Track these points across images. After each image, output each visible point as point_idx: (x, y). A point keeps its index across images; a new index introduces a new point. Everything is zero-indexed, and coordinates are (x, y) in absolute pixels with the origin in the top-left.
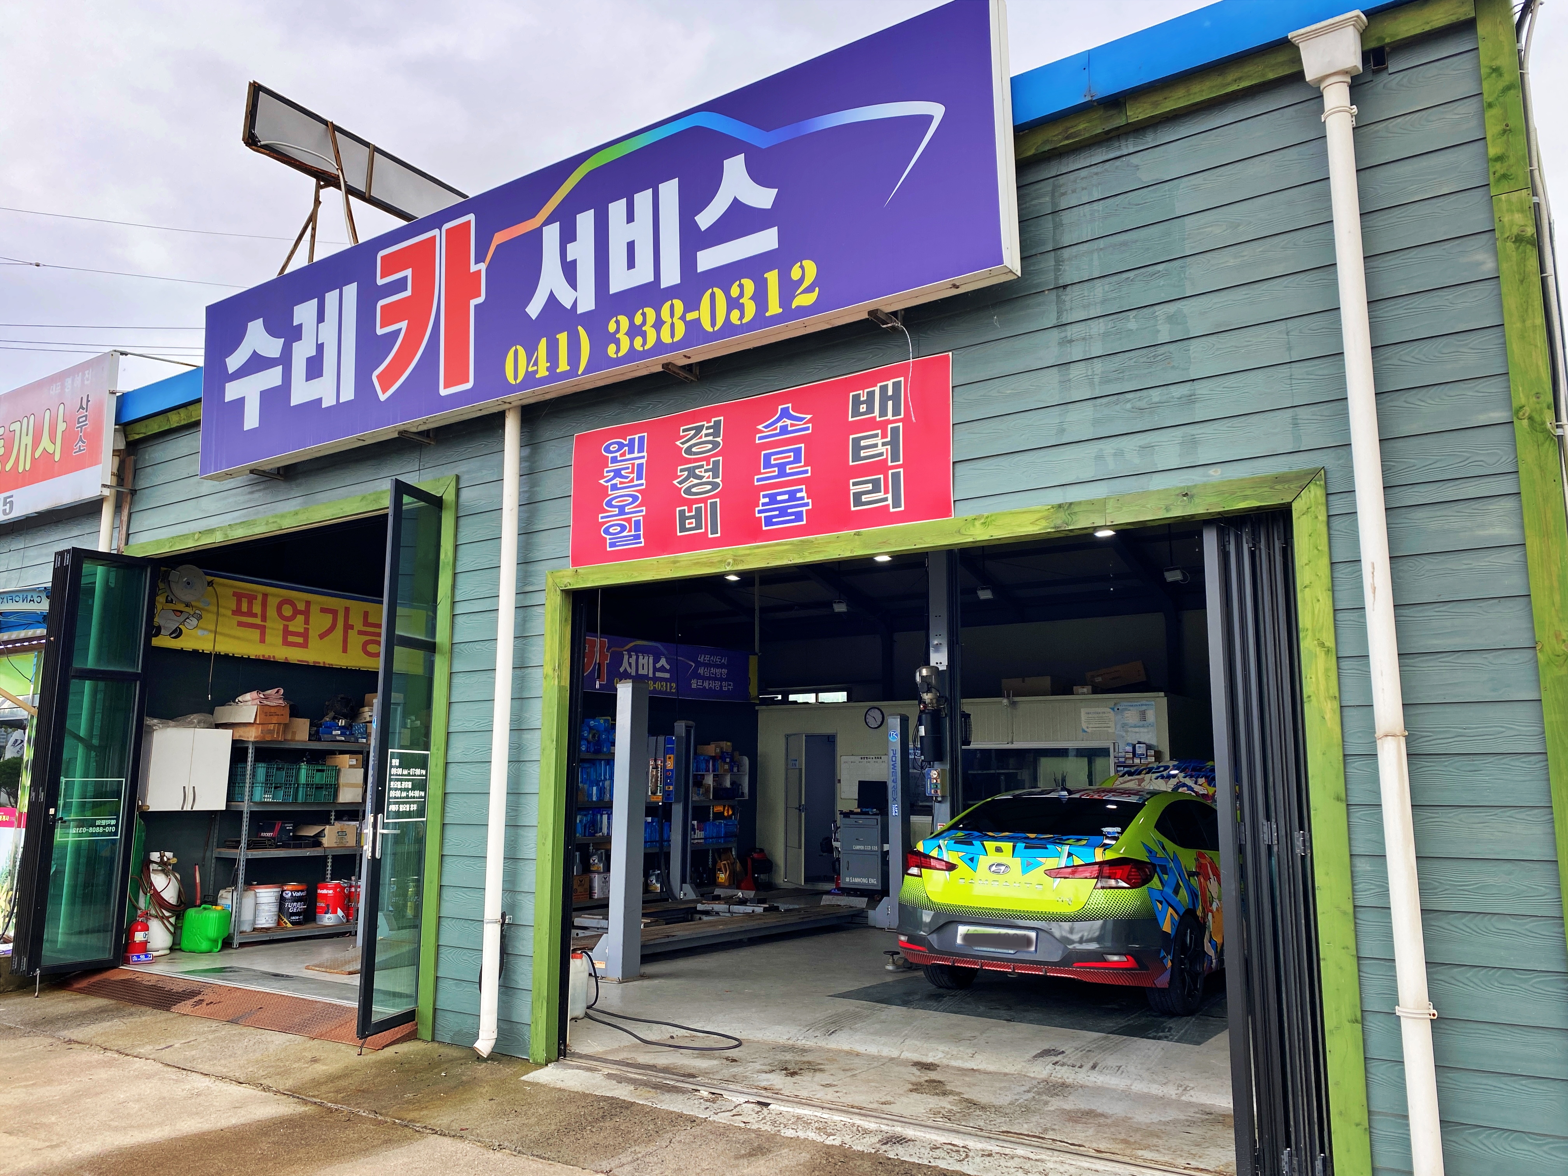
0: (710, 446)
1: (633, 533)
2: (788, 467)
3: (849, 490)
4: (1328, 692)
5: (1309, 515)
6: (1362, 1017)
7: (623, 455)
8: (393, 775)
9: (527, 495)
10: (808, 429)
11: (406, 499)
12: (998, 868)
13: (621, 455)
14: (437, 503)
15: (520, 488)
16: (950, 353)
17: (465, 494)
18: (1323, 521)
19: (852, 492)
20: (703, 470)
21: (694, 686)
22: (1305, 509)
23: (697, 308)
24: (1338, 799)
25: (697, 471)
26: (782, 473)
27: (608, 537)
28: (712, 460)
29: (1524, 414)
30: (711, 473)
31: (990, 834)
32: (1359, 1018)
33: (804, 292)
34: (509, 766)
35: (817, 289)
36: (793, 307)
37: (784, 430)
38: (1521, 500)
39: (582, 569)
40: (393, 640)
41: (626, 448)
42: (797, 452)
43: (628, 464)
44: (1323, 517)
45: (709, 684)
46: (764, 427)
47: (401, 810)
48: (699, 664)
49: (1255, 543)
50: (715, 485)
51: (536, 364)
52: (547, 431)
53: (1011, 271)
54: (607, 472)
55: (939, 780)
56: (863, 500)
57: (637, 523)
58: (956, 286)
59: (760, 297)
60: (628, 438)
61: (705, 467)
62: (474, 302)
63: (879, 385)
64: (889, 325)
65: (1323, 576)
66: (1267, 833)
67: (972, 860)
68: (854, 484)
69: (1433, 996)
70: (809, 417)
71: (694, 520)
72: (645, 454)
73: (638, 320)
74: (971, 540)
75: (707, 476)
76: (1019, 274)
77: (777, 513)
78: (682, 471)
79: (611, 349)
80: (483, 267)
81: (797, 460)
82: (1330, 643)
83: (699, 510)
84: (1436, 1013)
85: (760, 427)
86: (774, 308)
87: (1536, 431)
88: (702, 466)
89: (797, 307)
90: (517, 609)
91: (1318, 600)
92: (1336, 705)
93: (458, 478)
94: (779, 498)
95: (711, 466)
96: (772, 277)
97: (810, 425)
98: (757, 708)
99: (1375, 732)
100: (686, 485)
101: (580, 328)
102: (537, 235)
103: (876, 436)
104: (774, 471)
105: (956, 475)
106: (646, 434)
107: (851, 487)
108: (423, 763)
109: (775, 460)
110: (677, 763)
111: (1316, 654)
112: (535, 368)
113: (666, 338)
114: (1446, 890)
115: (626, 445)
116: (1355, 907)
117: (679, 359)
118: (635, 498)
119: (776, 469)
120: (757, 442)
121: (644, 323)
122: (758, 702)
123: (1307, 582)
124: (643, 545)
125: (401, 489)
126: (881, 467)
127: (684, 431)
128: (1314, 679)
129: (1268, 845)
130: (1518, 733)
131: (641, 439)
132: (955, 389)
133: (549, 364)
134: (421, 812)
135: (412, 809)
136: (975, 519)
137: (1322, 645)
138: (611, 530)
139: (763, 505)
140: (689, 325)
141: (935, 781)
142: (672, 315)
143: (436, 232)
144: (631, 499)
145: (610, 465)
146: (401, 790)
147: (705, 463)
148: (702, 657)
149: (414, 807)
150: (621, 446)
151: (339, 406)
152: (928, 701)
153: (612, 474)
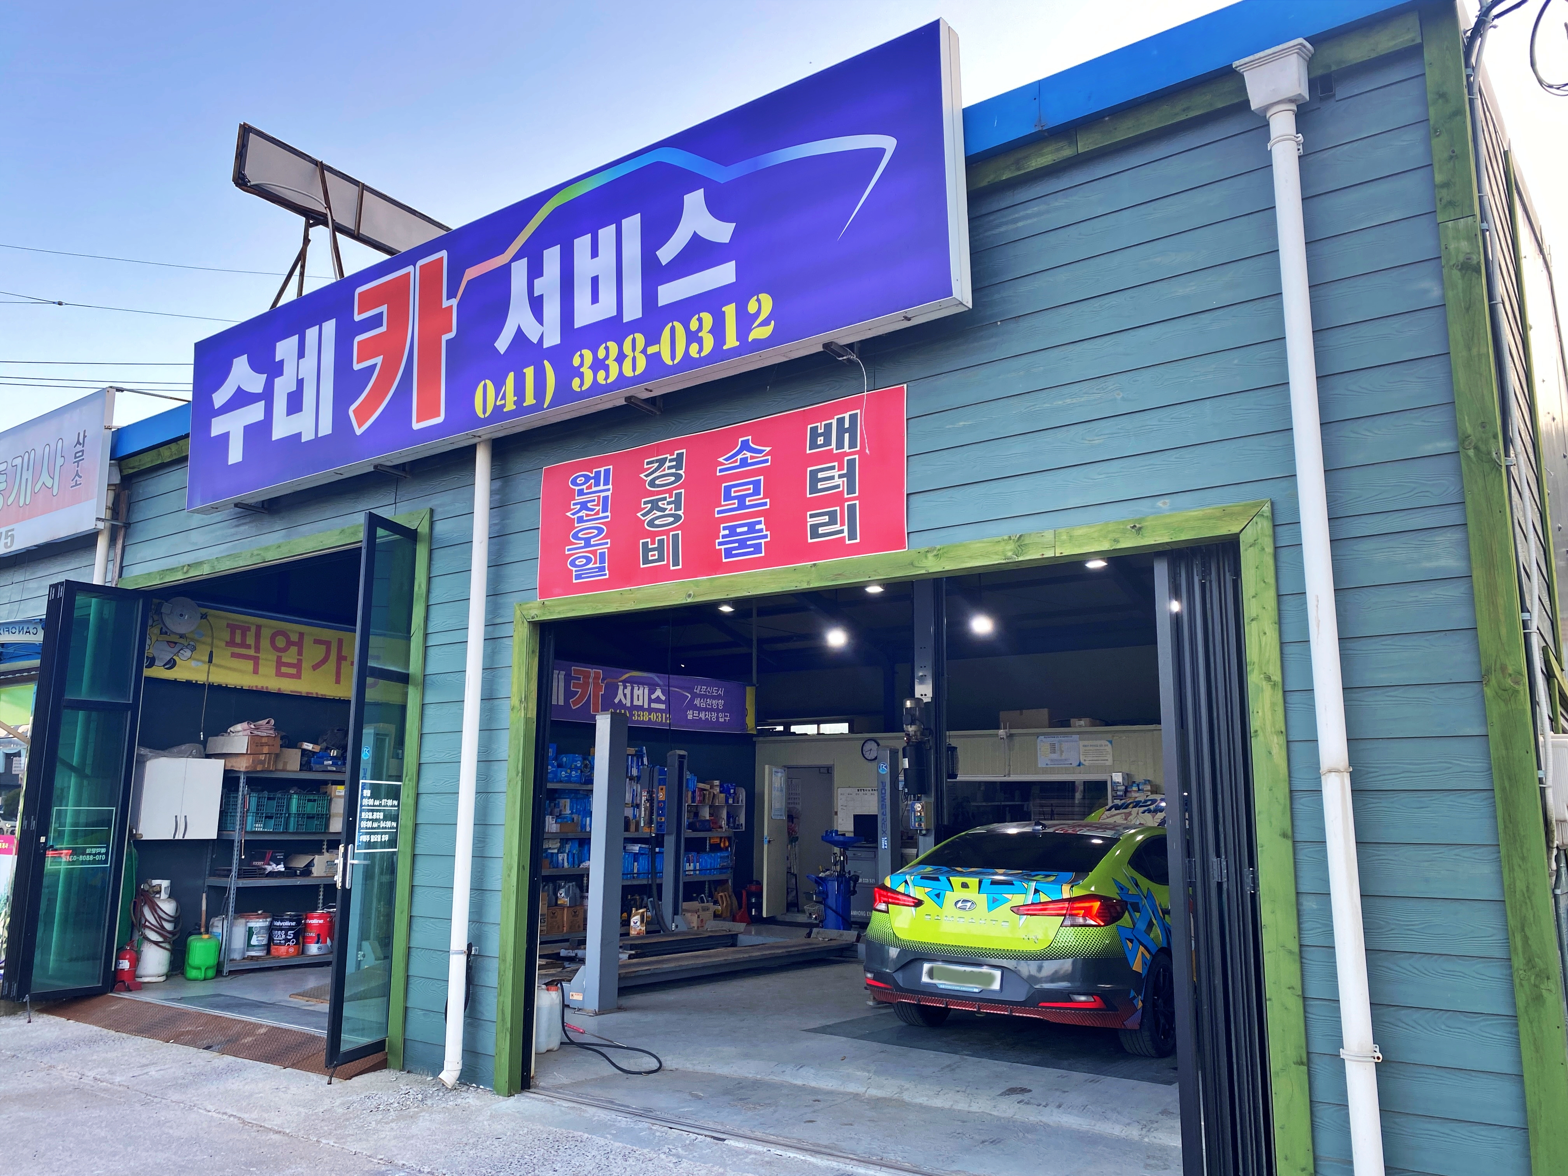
0: (673, 479)
1: (598, 565)
2: (747, 499)
3: (807, 522)
4: (1274, 727)
5: (1256, 547)
6: (1308, 1061)
7: (589, 487)
8: (365, 806)
9: (497, 528)
10: (767, 461)
11: (380, 532)
12: (963, 904)
13: (588, 488)
14: (411, 535)
15: (490, 521)
16: (905, 385)
17: (439, 527)
18: (1269, 553)
19: (809, 524)
20: (665, 502)
21: (690, 717)
22: (1252, 541)
23: (657, 341)
24: (1284, 835)
25: (660, 503)
26: (742, 505)
27: (574, 569)
28: (674, 492)
29: (1470, 443)
30: (673, 506)
31: (959, 869)
32: (1305, 1060)
33: (760, 325)
34: (476, 798)
35: (773, 322)
36: (750, 340)
37: (744, 463)
38: (1467, 532)
39: (548, 601)
40: (365, 672)
41: (593, 481)
42: (756, 484)
43: (594, 497)
44: (1270, 550)
45: (706, 715)
46: (724, 460)
47: (372, 840)
48: (695, 696)
49: (1205, 573)
50: (677, 518)
51: (504, 397)
52: (519, 464)
53: (961, 303)
54: (574, 504)
55: (923, 814)
56: (820, 532)
57: (602, 555)
58: (908, 319)
59: (718, 331)
60: (594, 470)
61: (668, 500)
62: (445, 337)
63: (836, 417)
64: (845, 358)
65: (1270, 609)
66: (1218, 868)
67: (938, 895)
68: (812, 516)
69: (1378, 1037)
70: (768, 449)
71: (656, 553)
72: (610, 486)
73: (601, 353)
74: (923, 572)
75: (670, 509)
76: (970, 306)
77: (737, 545)
78: (645, 503)
79: (576, 383)
80: (454, 302)
81: (756, 492)
82: (1277, 677)
83: (661, 542)
84: (1381, 1057)
85: (721, 459)
86: (731, 341)
87: (1482, 461)
88: (665, 499)
89: (754, 340)
90: (486, 641)
91: (1265, 633)
92: (1282, 740)
93: (432, 511)
94: (739, 530)
95: (673, 499)
96: (730, 310)
97: (769, 457)
98: (754, 739)
99: (1319, 768)
100: (650, 517)
101: (546, 362)
102: (505, 271)
103: (833, 468)
104: (734, 504)
105: (910, 507)
106: (611, 467)
107: (809, 520)
108: (394, 793)
109: (735, 492)
110: (668, 795)
111: (1262, 688)
112: (503, 402)
113: (628, 372)
114: (1393, 929)
115: (592, 478)
116: (1301, 946)
117: (641, 392)
118: (600, 531)
119: (736, 501)
120: (718, 474)
121: (607, 357)
122: (755, 733)
123: (1254, 615)
124: (607, 577)
125: (374, 522)
126: (838, 499)
127: (648, 463)
128: (1260, 714)
129: (1218, 882)
130: (1466, 769)
131: (607, 472)
132: (910, 421)
133: (516, 398)
134: (393, 843)
135: (383, 840)
136: (927, 552)
137: (1268, 679)
138: (577, 563)
139: (724, 537)
140: (649, 358)
141: (919, 814)
142: (634, 349)
143: (410, 269)
144: (596, 532)
145: (576, 498)
146: (373, 820)
147: (667, 495)
148: (699, 688)
149: (386, 838)
150: (588, 478)
151: (318, 441)
152: (912, 733)
153: (579, 506)
